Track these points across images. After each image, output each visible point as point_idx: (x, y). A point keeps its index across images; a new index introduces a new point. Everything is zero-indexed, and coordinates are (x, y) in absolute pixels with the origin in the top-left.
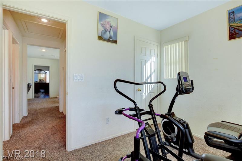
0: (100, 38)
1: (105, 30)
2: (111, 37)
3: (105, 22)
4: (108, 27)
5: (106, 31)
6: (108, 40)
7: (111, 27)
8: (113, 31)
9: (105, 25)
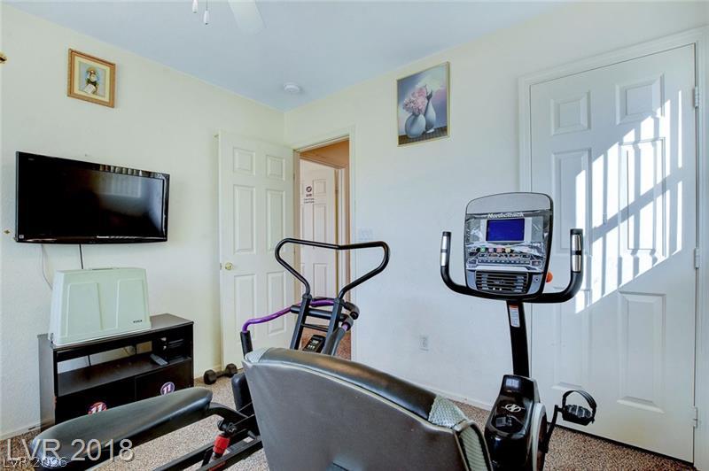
0: (404, 140)
1: (414, 114)
2: (429, 126)
3: (413, 94)
4: (421, 102)
5: (415, 116)
6: (424, 136)
7: (429, 98)
8: (433, 106)
9: (413, 102)
